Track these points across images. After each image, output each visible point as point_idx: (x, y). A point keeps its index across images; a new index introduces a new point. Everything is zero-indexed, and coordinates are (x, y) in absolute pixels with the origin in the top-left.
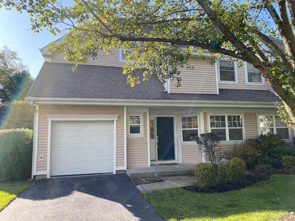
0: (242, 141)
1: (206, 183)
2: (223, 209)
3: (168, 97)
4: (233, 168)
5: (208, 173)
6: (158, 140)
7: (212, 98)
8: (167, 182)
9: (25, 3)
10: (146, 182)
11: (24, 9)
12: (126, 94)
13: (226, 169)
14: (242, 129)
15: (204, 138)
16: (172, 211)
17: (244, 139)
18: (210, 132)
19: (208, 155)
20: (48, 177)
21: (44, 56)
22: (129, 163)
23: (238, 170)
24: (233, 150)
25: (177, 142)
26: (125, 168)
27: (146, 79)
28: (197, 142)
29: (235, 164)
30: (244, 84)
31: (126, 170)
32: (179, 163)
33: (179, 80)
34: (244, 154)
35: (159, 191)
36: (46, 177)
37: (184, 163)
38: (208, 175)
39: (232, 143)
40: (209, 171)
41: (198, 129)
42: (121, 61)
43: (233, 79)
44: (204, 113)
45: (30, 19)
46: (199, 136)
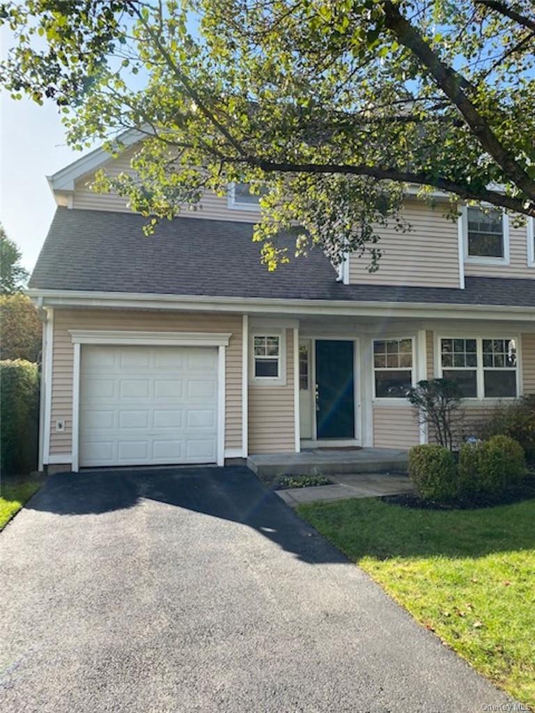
0: (514, 400)
1: (434, 489)
2: (475, 541)
3: (345, 293)
4: (494, 458)
5: (438, 468)
6: (317, 393)
7: (449, 298)
8: (340, 486)
9: (52, 85)
10: (295, 483)
11: (48, 97)
12: (248, 286)
13: (480, 459)
14: (514, 372)
15: (426, 390)
16: (363, 542)
17: (518, 394)
18: (440, 376)
19: (433, 429)
20: (75, 469)
21: (57, 192)
22: (253, 442)
23: (506, 463)
24: (493, 418)
25: (363, 399)
26: (244, 453)
27: (302, 254)
28: (409, 399)
29: (499, 449)
30: (525, 266)
31: (245, 459)
32: (364, 446)
33: (376, 255)
34: (518, 429)
35: (328, 504)
36: (71, 468)
37: (376, 446)
38: (437, 472)
39: (492, 403)
40: (440, 463)
41: (413, 369)
42: (234, 205)
43: (499, 253)
44: (427, 331)
45: (61, 120)
46: (414, 385)
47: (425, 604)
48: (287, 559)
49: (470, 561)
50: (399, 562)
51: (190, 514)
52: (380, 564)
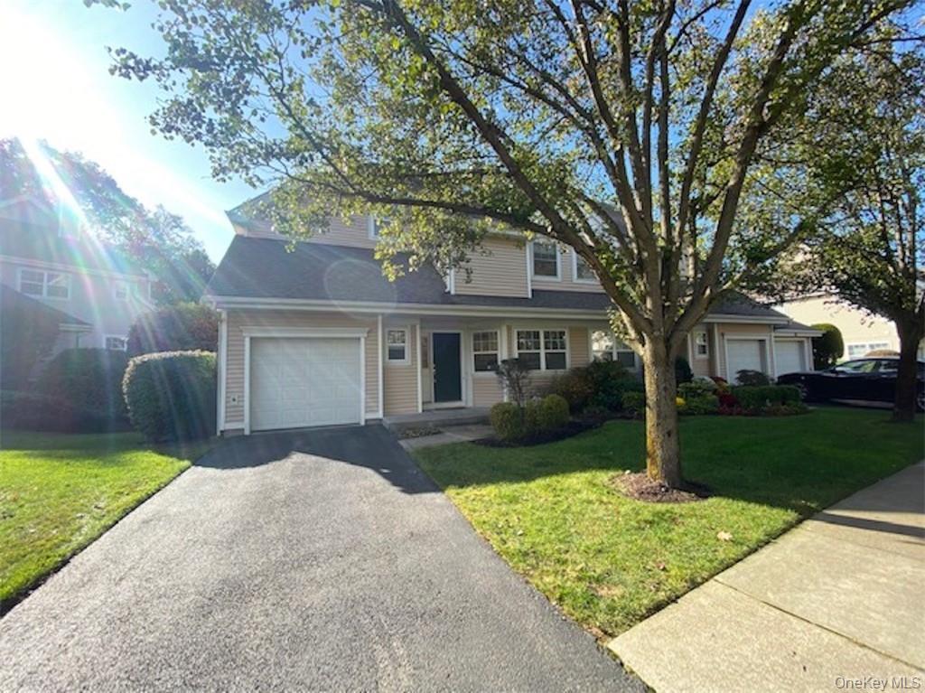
0: (565, 371)
1: (507, 433)
2: (529, 469)
3: (452, 300)
4: (548, 411)
5: (510, 418)
6: (435, 370)
7: (521, 304)
8: (446, 434)
10: (414, 435)
11: (197, 139)
13: (538, 412)
14: (565, 352)
15: (507, 366)
16: (451, 475)
17: (567, 368)
18: (516, 356)
19: (512, 392)
20: (247, 432)
21: (235, 223)
22: (387, 407)
23: (556, 414)
25: (466, 373)
26: (380, 415)
27: (414, 269)
28: (495, 372)
29: (552, 404)
30: (571, 283)
31: (382, 419)
32: (467, 406)
33: (469, 272)
34: (567, 390)
36: (243, 432)
37: (474, 406)
38: (509, 421)
39: (550, 373)
40: (511, 415)
41: (499, 352)
42: (372, 237)
43: (554, 273)
44: (507, 326)
45: (208, 158)
46: (499, 363)
47: (486, 520)
48: (394, 492)
49: (524, 484)
50: (474, 488)
51: (328, 463)
52: (460, 491)
